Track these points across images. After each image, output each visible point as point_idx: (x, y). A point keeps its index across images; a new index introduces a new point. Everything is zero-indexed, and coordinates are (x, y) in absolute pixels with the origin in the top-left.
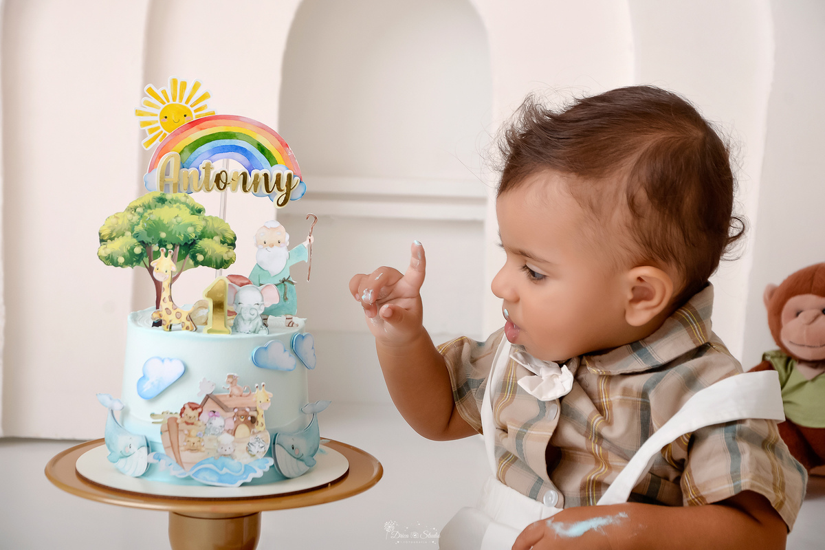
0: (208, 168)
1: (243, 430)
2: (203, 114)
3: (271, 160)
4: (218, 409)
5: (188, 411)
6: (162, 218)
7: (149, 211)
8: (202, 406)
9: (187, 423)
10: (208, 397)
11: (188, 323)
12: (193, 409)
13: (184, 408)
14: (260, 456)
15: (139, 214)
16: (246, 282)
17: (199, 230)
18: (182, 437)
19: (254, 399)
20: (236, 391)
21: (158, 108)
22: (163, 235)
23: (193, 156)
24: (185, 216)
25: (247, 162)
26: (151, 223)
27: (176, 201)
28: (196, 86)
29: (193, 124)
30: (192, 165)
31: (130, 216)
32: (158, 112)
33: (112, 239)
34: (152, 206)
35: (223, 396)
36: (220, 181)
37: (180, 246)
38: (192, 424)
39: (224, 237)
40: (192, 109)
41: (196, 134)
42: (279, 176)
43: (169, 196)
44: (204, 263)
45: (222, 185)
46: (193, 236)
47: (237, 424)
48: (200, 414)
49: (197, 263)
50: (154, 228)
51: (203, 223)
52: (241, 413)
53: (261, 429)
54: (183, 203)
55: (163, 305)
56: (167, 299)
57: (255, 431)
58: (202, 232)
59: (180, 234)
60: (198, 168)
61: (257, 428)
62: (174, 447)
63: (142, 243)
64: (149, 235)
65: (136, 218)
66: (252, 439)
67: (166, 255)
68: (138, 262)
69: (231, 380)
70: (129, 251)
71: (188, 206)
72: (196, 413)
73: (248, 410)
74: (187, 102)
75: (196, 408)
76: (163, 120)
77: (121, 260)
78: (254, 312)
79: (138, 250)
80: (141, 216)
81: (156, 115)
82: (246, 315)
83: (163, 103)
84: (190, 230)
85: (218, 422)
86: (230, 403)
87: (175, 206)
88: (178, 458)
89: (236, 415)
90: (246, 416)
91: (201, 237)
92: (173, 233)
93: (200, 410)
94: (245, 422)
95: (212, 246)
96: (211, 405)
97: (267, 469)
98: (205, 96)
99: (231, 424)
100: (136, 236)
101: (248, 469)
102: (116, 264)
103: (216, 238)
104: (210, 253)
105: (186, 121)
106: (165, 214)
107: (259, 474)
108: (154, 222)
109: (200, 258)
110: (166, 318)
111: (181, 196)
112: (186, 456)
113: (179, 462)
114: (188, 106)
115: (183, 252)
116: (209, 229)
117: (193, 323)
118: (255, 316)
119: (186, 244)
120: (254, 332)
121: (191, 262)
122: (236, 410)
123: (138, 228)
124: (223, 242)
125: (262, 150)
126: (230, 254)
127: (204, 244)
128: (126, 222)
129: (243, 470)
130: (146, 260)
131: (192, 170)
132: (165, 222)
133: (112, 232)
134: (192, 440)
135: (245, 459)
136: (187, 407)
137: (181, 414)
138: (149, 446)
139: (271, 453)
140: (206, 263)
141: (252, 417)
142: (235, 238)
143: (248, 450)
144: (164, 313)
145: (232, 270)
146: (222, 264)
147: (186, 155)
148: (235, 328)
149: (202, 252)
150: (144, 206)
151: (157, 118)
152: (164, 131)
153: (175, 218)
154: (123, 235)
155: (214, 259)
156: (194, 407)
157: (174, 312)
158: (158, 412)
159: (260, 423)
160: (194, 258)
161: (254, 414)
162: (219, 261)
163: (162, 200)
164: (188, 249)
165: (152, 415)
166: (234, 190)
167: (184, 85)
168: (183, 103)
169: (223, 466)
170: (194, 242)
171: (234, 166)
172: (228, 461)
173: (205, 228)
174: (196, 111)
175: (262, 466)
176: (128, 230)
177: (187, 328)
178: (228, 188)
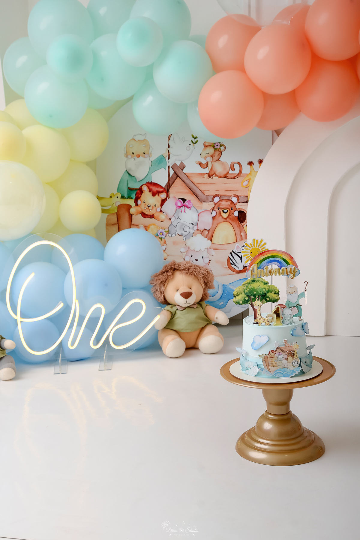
0: (267, 268)
1: (290, 358)
2: (264, 250)
3: (288, 263)
4: (281, 352)
5: (271, 353)
6: (254, 287)
7: (250, 285)
8: (275, 351)
9: (271, 357)
10: (277, 348)
11: (267, 323)
12: (273, 353)
13: (270, 352)
14: (297, 367)
15: (246, 286)
16: (285, 306)
17: (267, 290)
18: (270, 362)
19: (293, 348)
20: (287, 345)
21: (249, 250)
22: (255, 293)
23: (261, 265)
24: (262, 286)
25: (279, 265)
26: (250, 289)
27: (258, 281)
28: (262, 241)
29: (261, 254)
30: (261, 268)
31: (243, 287)
32: (249, 251)
33: (238, 295)
34: (251, 283)
35: (282, 347)
36: (271, 273)
37: (261, 296)
38: (273, 357)
39: (275, 292)
40: (260, 249)
41: (262, 257)
42: (291, 269)
43: (256, 280)
44: (269, 301)
45: (272, 274)
46: (265, 292)
47: (288, 356)
48: (275, 354)
49: (267, 301)
50: (252, 291)
51: (268, 287)
52: (289, 352)
53: (297, 357)
54: (261, 281)
55: (258, 317)
56: (259, 315)
57: (294, 358)
58: (268, 291)
59: (260, 292)
60: (263, 269)
61: (295, 357)
62: (267, 366)
63: (248, 296)
64: (250, 293)
65: (245, 288)
66: (293, 361)
67: (258, 300)
68: (247, 302)
69: (285, 342)
70: (244, 299)
71: (263, 282)
72: (274, 354)
73: (291, 351)
74: (258, 247)
75: (274, 352)
76: (251, 254)
77: (241, 302)
78: (289, 317)
79: (247, 299)
80: (247, 287)
81: (249, 252)
82: (287, 318)
83: (251, 248)
84: (264, 290)
85: (281, 356)
86: (285, 350)
87: (258, 282)
88: (269, 370)
89: (288, 353)
90: (291, 354)
91: (268, 292)
92: (258, 292)
93: (275, 353)
94: (291, 356)
95: (271, 295)
96: (279, 351)
97: (300, 371)
98: (265, 244)
99: (286, 357)
100: (246, 294)
101: (293, 371)
102: (240, 304)
103: (273, 292)
104: (271, 298)
105: (258, 253)
106: (255, 286)
107: (297, 373)
108: (252, 288)
109: (268, 299)
110: (259, 321)
111: (260, 279)
112: (271, 369)
113: (269, 371)
114: (259, 248)
115: (262, 298)
116: (270, 289)
117: (268, 323)
118: (289, 319)
119: (263, 295)
120: (290, 324)
121: (265, 301)
122: (287, 352)
123: (246, 291)
124: (275, 293)
125: (284, 260)
126: (278, 297)
127: (269, 294)
128: (242, 289)
129: (291, 372)
130: (250, 302)
131: (262, 270)
132: (255, 288)
133: (238, 293)
134: (273, 363)
135: (292, 368)
136: (271, 352)
137: (269, 354)
138: (258, 366)
139: (300, 366)
140: (270, 301)
141: (293, 354)
142: (279, 292)
143: (293, 365)
144: (258, 320)
145: (279, 302)
146: (276, 301)
147: (259, 264)
148: (283, 322)
149: (269, 297)
150: (248, 283)
151: (249, 253)
152: (251, 257)
153: (258, 287)
154: (241, 294)
155: (272, 300)
156: (273, 352)
157: (262, 319)
158: (261, 354)
159: (296, 355)
160: (266, 300)
161: (294, 352)
162: (274, 300)
163: (254, 281)
164: (264, 297)
165: (259, 356)
166: (276, 275)
167: (257, 241)
168: (257, 247)
169: (285, 371)
170: (266, 294)
171: (275, 266)
172: (286, 369)
173: (269, 289)
174: (261, 249)
175: (298, 370)
176: (243, 292)
177: (267, 324)
178: (274, 274)
